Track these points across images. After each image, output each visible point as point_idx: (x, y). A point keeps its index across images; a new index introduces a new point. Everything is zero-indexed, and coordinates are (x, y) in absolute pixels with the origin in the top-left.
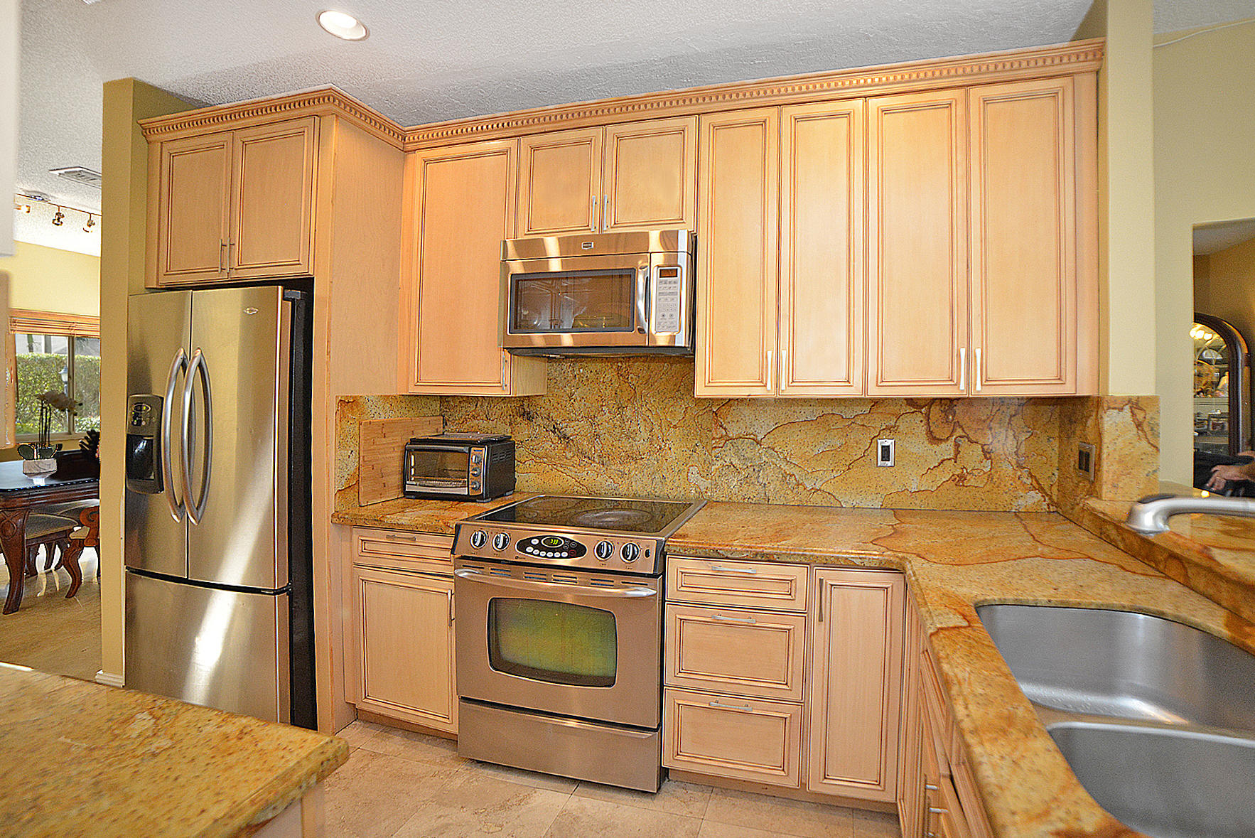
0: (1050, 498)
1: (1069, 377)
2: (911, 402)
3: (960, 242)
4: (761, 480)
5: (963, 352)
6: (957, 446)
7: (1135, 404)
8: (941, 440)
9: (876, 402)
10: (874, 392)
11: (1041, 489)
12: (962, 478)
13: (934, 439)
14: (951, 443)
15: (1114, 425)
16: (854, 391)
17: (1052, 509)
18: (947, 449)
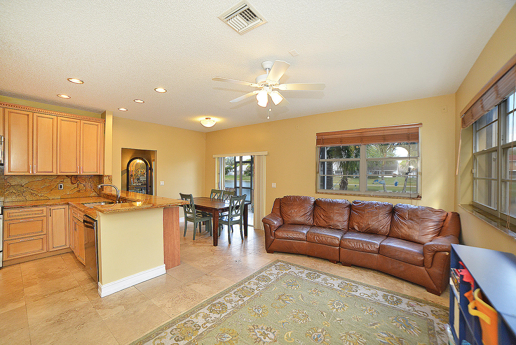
0: (97, 193)
1: (99, 172)
2: (67, 176)
3: (78, 147)
4: (24, 195)
5: (79, 167)
6: (78, 185)
7: (109, 176)
8: (74, 184)
9: (59, 176)
10: (59, 174)
11: (96, 192)
12: (79, 191)
13: (72, 183)
14: (76, 184)
15: (105, 179)
16: (54, 173)
17: (98, 195)
18: (76, 185)
